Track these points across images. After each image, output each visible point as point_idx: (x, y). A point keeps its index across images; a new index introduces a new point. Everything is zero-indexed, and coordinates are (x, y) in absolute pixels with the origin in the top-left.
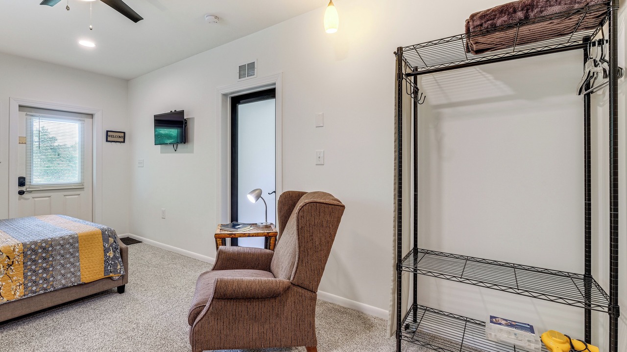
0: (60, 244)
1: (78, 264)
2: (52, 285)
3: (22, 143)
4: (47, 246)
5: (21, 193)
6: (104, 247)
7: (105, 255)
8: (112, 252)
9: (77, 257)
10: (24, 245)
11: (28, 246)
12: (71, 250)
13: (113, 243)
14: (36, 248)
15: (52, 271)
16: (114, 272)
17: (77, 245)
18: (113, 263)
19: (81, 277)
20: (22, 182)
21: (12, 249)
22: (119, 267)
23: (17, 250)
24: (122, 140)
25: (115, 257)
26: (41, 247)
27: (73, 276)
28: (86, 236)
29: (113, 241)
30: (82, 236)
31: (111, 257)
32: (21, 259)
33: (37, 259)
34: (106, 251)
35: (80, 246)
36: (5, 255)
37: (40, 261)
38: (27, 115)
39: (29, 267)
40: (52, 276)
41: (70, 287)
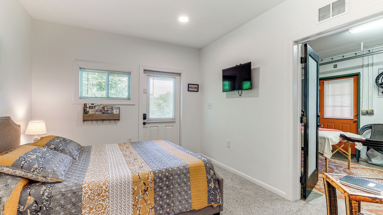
0: (177, 174)
1: (189, 192)
2: (173, 210)
4: (169, 175)
5: (144, 124)
6: (208, 178)
7: (208, 186)
8: (213, 184)
9: (189, 186)
10: (155, 173)
11: (157, 175)
12: (185, 180)
13: (213, 175)
14: (162, 177)
15: (173, 197)
16: (215, 201)
17: (188, 175)
18: (214, 193)
19: (192, 204)
21: (147, 177)
22: (218, 197)
23: (150, 178)
24: (196, 90)
25: (215, 189)
26: (165, 176)
27: (186, 202)
28: (194, 167)
29: (213, 174)
30: (192, 167)
31: (212, 187)
32: (152, 185)
33: (163, 186)
34: (209, 182)
35: (190, 176)
36: (142, 182)
37: (165, 188)
39: (157, 193)
40: (173, 202)
41: (185, 212)
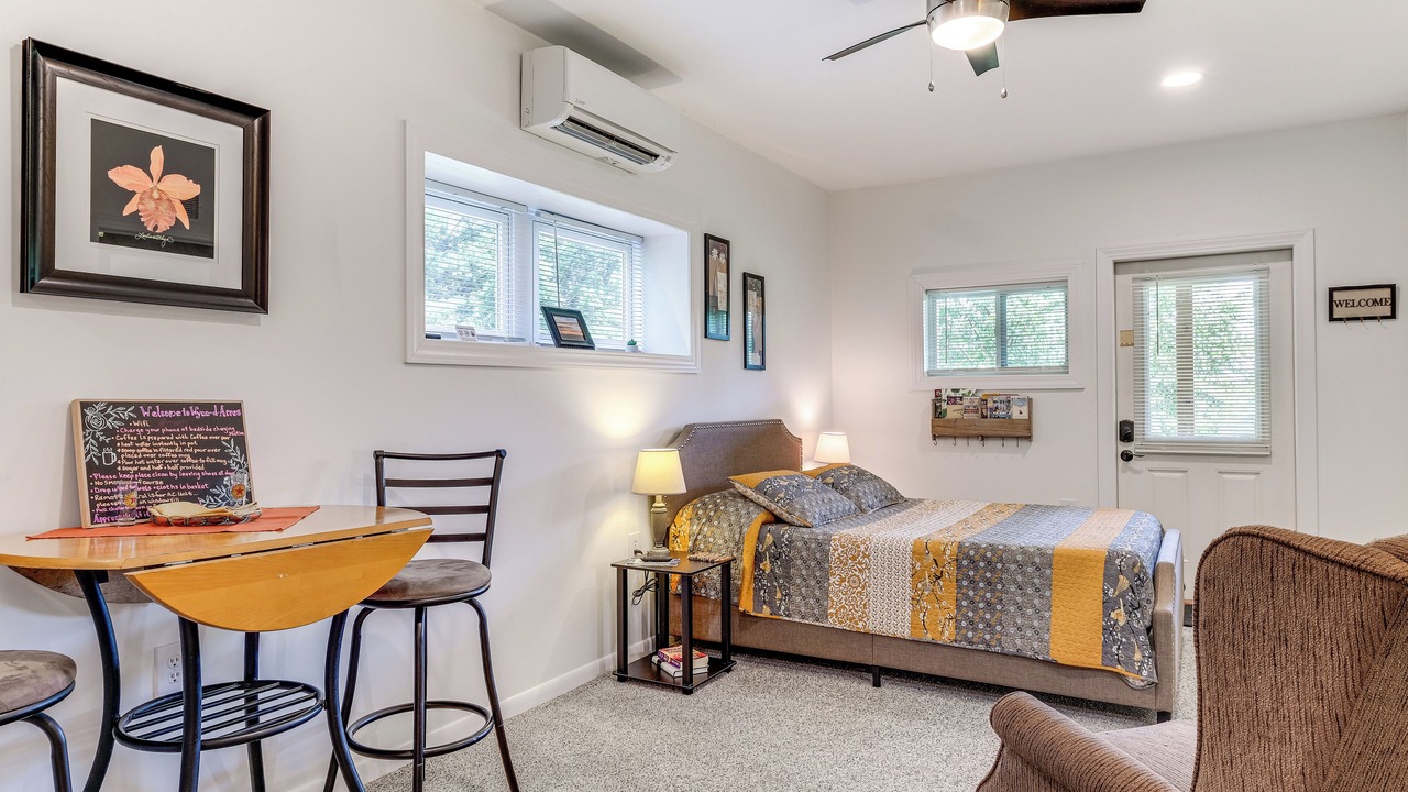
0: (1016, 562)
1: (1047, 614)
2: (999, 641)
3: (1127, 345)
4: (995, 559)
5: (1127, 457)
6: (1105, 594)
7: (1107, 615)
8: (1123, 614)
9: (1048, 598)
10: (960, 546)
11: (966, 550)
12: (1037, 581)
13: (1125, 591)
14: (977, 557)
15: (1001, 611)
16: (1126, 664)
17: (1049, 571)
18: (1124, 640)
19: (1052, 646)
20: (1126, 432)
21: (942, 549)
22: (1138, 656)
23: (948, 553)
24: (1382, 311)
25: (1129, 629)
26: (984, 558)
27: (1036, 637)
28: (1069, 557)
29: (1127, 586)
30: (1061, 556)
31: (1121, 624)
32: (952, 570)
33: (979, 579)
34: (1108, 605)
35: (1054, 577)
36: (931, 557)
37: (982, 585)
38: (1134, 279)
39: (967, 591)
40: (1001, 623)
41: (1030, 659)
